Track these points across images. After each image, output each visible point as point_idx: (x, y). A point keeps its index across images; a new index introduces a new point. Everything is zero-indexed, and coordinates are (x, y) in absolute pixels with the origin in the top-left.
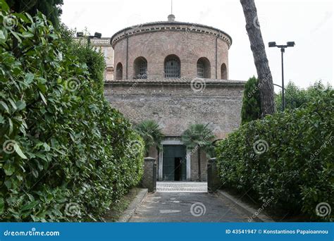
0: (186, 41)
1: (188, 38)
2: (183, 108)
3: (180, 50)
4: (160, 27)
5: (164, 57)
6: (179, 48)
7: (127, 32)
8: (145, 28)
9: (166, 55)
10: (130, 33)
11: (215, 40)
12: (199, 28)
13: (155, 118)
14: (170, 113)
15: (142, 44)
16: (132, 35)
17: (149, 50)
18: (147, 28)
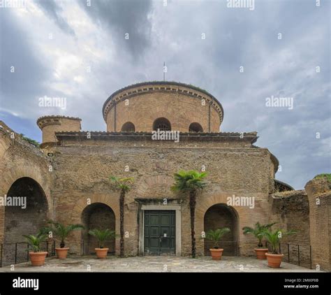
0: (177, 104)
1: (179, 100)
2: (171, 163)
3: (170, 113)
4: (148, 87)
5: (153, 121)
6: (170, 110)
7: (114, 98)
8: (132, 90)
9: (155, 118)
10: (117, 99)
11: (208, 107)
12: (191, 90)
13: (134, 176)
14: (154, 170)
17: (137, 113)
18: (134, 90)
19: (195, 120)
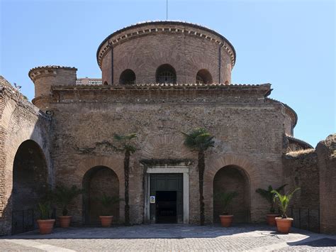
0: (183, 48)
1: (185, 43)
3: (175, 58)
4: (150, 29)
5: (156, 68)
6: (174, 55)
7: (111, 40)
8: (132, 31)
9: (159, 65)
10: (115, 41)
11: (218, 50)
12: (199, 31)
15: (129, 53)
16: (117, 44)
17: (138, 60)
18: (134, 31)
19: (203, 66)
